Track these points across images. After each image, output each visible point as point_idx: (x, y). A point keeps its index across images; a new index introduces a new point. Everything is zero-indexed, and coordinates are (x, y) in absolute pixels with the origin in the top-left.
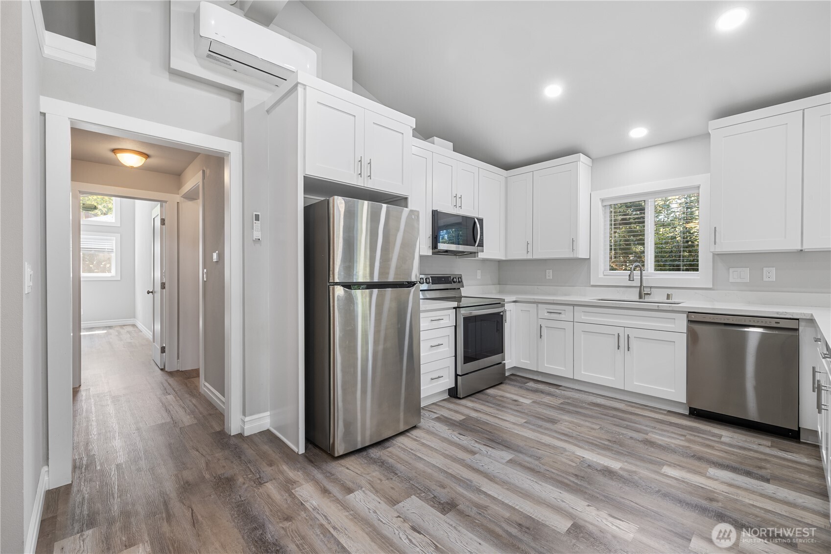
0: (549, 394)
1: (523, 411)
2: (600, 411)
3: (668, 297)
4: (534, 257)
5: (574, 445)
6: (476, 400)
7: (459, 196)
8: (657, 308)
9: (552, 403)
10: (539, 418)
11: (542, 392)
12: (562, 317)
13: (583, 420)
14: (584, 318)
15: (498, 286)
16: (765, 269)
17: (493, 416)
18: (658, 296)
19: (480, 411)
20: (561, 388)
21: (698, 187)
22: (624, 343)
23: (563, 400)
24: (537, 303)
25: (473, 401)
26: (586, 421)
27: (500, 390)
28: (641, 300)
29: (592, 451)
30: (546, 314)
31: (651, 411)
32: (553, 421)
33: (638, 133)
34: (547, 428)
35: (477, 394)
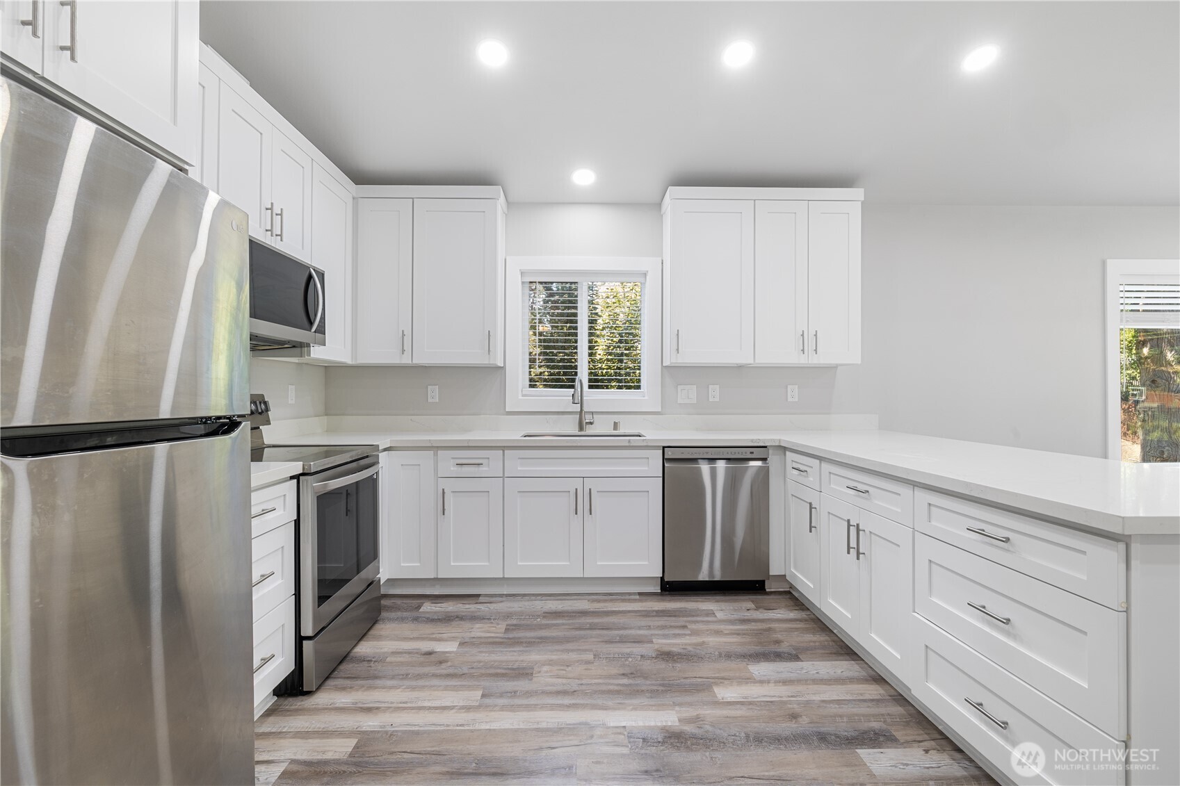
0: (474, 618)
1: (459, 671)
2: (569, 624)
3: (616, 426)
4: (414, 362)
5: (592, 709)
6: (348, 682)
7: (277, 210)
8: (627, 444)
9: (493, 635)
10: (496, 675)
11: (460, 618)
12: (483, 470)
13: (563, 651)
14: (522, 469)
15: (326, 417)
16: (711, 387)
17: (413, 708)
18: (602, 426)
19: (377, 708)
20: (481, 600)
21: (645, 275)
22: (583, 504)
23: (505, 623)
24: (435, 448)
25: (343, 689)
26: (568, 651)
27: (379, 638)
28: (582, 433)
29: (620, 707)
30: (452, 469)
31: (624, 600)
32: (523, 673)
33: (584, 177)
34: (527, 692)
35: (342, 667)
